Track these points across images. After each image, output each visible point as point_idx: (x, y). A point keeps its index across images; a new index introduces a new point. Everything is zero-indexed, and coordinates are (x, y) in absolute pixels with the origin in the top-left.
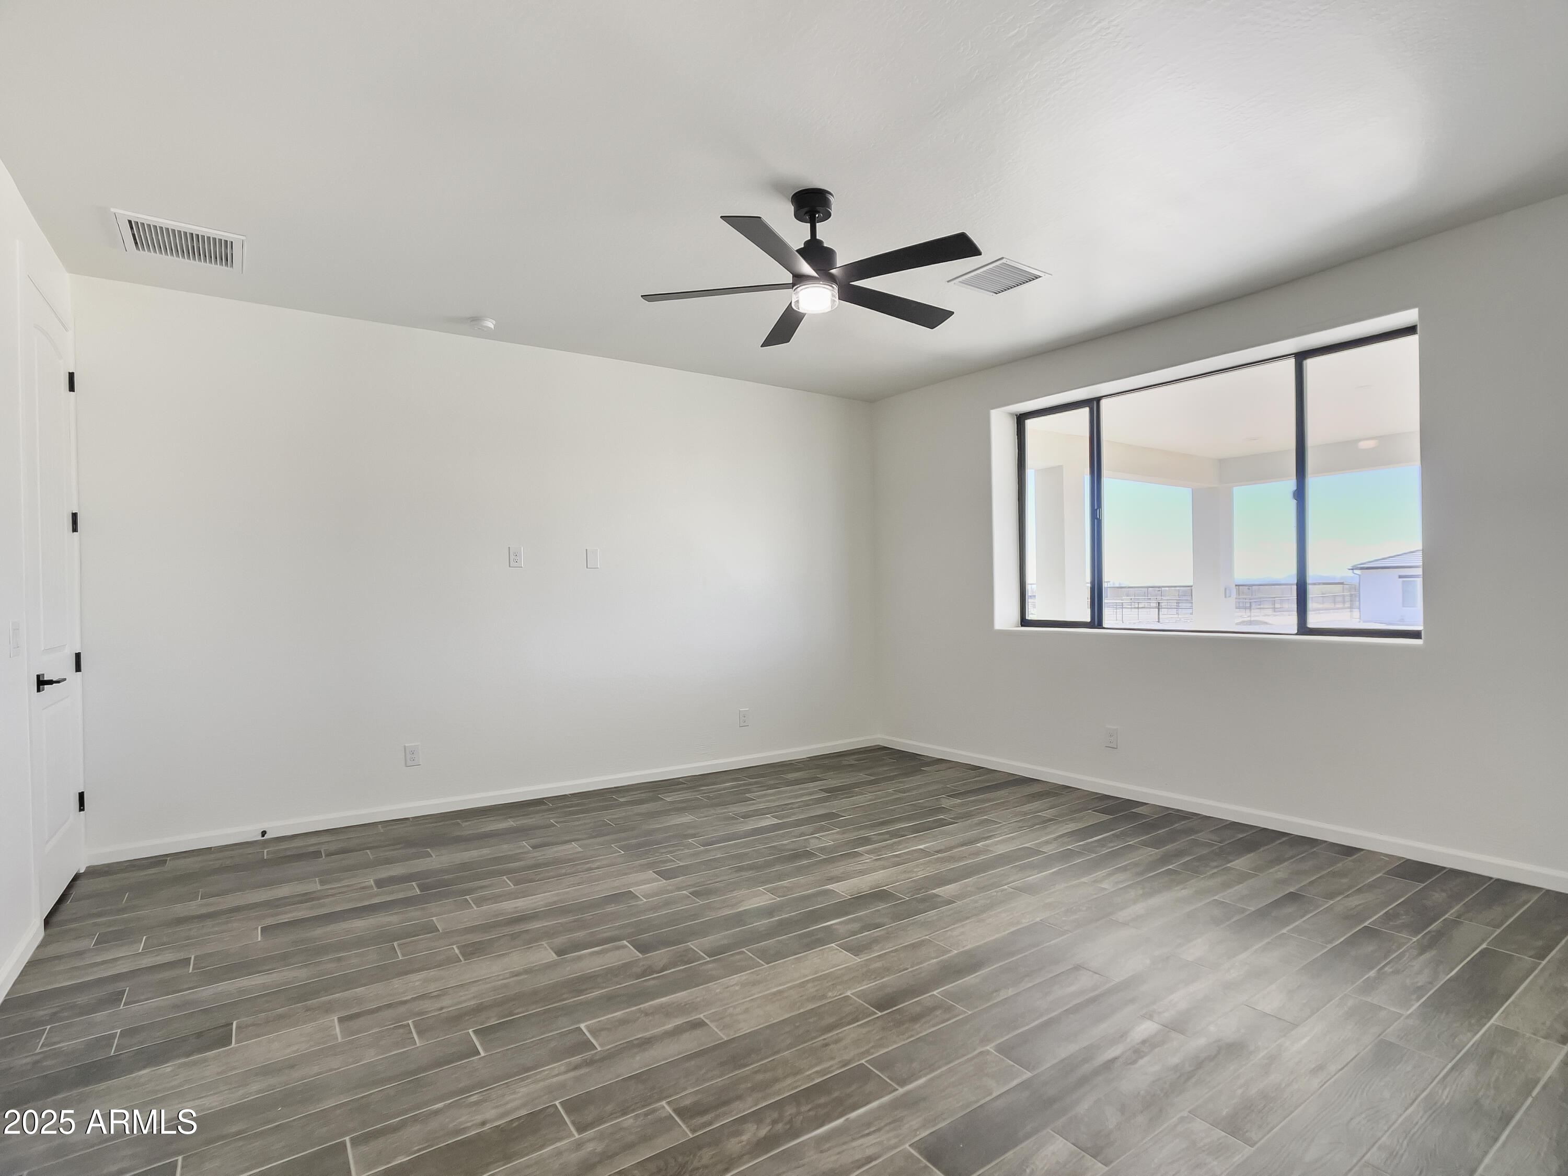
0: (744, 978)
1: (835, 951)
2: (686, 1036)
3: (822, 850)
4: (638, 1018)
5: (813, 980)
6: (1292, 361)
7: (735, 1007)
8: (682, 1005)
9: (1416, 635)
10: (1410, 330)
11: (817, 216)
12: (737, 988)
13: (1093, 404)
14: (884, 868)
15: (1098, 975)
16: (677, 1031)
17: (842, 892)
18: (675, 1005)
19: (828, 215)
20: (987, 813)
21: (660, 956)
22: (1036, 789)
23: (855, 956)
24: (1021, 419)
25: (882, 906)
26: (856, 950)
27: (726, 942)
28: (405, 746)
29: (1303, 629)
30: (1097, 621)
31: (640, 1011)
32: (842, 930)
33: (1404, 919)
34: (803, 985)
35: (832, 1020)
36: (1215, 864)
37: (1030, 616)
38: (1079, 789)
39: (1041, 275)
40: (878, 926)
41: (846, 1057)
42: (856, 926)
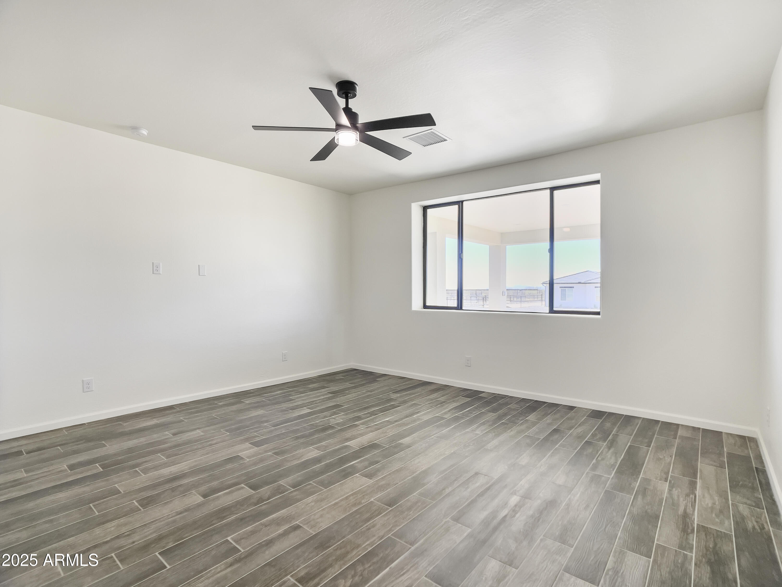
0: (315, 498)
1: (359, 478)
2: (292, 535)
3: (337, 424)
4: (262, 529)
5: (352, 495)
6: (548, 191)
7: (315, 515)
8: (284, 518)
9: (598, 313)
10: (597, 182)
11: (349, 95)
12: (313, 504)
13: (460, 204)
14: (372, 432)
15: (487, 476)
16: (286, 534)
17: (354, 446)
18: (281, 518)
19: (355, 96)
20: (414, 400)
21: (265, 491)
22: (432, 387)
23: (370, 479)
24: (425, 209)
25: (376, 452)
26: (370, 476)
27: (299, 479)
28: (83, 380)
29: (552, 311)
30: (460, 307)
31: (262, 524)
32: (360, 466)
33: (599, 436)
34: (347, 498)
35: (368, 515)
36: (521, 418)
37: (428, 304)
38: (453, 386)
39: (447, 140)
40: (377, 462)
41: (381, 534)
42: (366, 463)
